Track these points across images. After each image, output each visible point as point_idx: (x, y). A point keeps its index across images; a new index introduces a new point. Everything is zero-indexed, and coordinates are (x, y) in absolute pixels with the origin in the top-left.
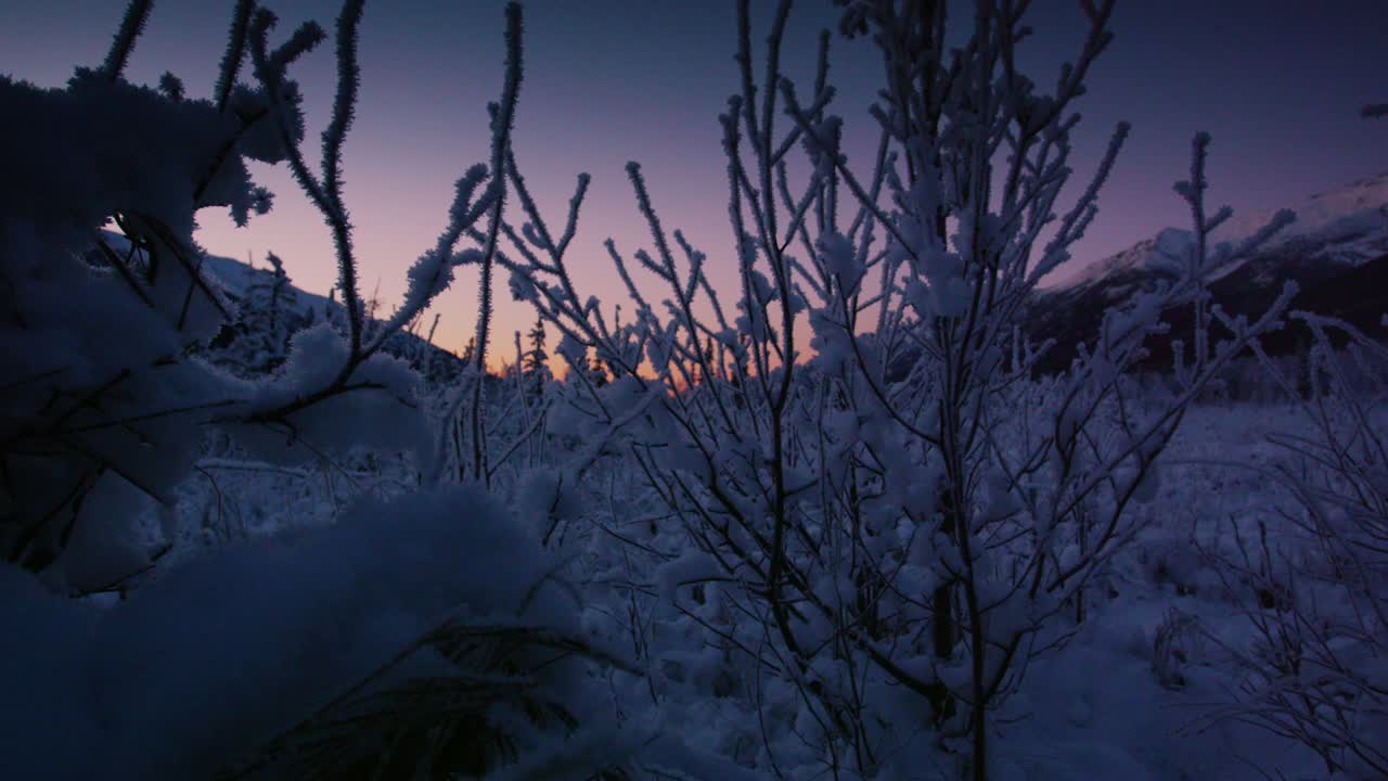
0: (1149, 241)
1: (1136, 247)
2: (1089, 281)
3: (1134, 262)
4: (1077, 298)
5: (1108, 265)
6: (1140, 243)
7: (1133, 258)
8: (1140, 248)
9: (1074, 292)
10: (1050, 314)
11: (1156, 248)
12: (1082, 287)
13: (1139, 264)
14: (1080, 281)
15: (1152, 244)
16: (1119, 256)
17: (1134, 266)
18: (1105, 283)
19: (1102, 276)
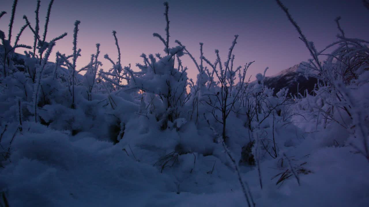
0: (297, 65)
1: (294, 66)
2: (282, 75)
3: (294, 70)
4: (279, 79)
5: (287, 71)
6: (295, 65)
7: (293, 69)
8: (296, 66)
9: (278, 77)
10: (271, 83)
11: (299, 67)
12: (280, 77)
13: (295, 71)
14: (279, 75)
15: (298, 66)
16: (290, 68)
17: (293, 71)
18: (286, 76)
19: (285, 74)
